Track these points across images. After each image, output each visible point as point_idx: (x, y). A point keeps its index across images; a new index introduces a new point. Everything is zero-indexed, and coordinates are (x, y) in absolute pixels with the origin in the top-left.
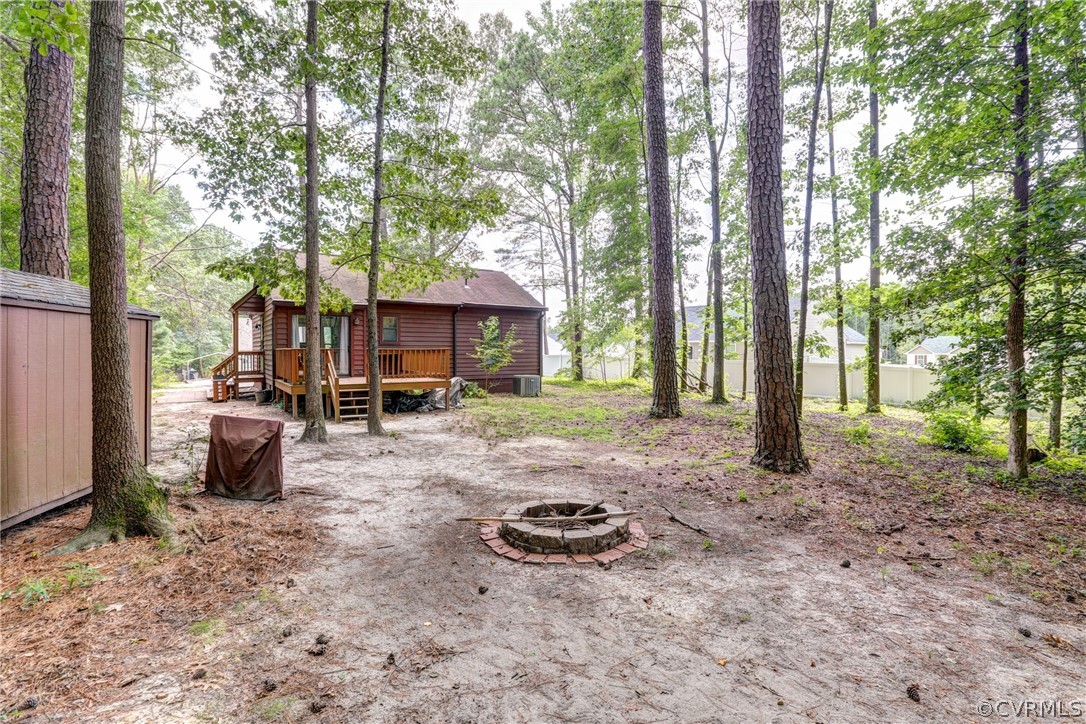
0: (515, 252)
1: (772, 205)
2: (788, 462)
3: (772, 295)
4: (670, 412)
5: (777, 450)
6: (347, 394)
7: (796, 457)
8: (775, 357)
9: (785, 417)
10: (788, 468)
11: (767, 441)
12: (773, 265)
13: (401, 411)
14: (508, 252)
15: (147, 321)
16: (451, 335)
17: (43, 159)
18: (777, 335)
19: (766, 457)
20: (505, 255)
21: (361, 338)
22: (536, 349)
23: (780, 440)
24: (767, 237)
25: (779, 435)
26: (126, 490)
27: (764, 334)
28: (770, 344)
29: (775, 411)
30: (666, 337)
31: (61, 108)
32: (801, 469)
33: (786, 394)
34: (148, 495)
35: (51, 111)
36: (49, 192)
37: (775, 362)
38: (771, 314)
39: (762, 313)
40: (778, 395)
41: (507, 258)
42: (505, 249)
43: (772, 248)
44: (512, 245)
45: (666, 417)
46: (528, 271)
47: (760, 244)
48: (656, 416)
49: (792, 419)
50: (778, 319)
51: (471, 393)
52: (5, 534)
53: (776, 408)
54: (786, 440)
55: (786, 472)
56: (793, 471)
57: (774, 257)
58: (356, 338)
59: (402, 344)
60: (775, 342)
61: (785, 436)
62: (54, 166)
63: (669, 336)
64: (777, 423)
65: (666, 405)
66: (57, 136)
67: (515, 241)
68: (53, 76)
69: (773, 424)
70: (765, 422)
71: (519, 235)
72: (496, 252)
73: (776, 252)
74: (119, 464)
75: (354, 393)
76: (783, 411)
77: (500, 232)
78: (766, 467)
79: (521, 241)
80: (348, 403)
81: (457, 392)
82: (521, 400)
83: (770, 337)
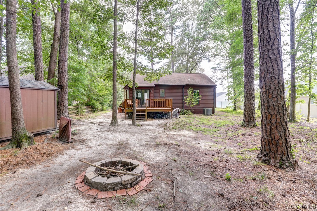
0: (218, 68)
1: (270, 13)
2: (278, 161)
3: (269, 65)
4: (250, 125)
5: (271, 153)
6: (139, 112)
7: (285, 159)
8: (270, 100)
9: (277, 135)
10: (278, 165)
11: (266, 147)
12: (269, 47)
13: (157, 118)
14: (216, 68)
15: (55, 91)
16: (182, 95)
17: (61, 55)
18: (273, 87)
19: (264, 156)
20: (214, 69)
21: (153, 96)
22: (213, 99)
23: (273, 147)
24: (266, 32)
25: (273, 144)
26: (17, 135)
27: (264, 87)
28: (267, 93)
29: (271, 130)
30: (249, 93)
31: (65, 42)
32: (287, 167)
33: (278, 121)
34: (24, 137)
35: (63, 43)
36: (62, 62)
37: (271, 103)
38: (268, 76)
39: (263, 75)
40: (273, 121)
41: (215, 70)
42: (215, 67)
43: (270, 38)
44: (217, 66)
45: (248, 127)
46: (221, 73)
47: (262, 37)
48: (243, 126)
49: (283, 136)
50: (273, 78)
51: (187, 113)
52: (2, 142)
53: (271, 129)
54: (277, 148)
55: (275, 167)
56: (280, 167)
57: (271, 43)
58: (151, 96)
59: (166, 97)
60: (271, 91)
61: (276, 145)
62: (63, 56)
63: (251, 92)
64: (271, 137)
65: (248, 122)
66: (64, 49)
67: (218, 64)
68: (64, 35)
69: (269, 138)
70: (265, 137)
71: (219, 62)
72: (212, 68)
73: (272, 40)
74: (16, 128)
75: (141, 112)
76: (276, 131)
77: (213, 62)
78: (264, 161)
79: (220, 64)
80: (139, 115)
81: (177, 113)
82: (204, 117)
83: (267, 88)
